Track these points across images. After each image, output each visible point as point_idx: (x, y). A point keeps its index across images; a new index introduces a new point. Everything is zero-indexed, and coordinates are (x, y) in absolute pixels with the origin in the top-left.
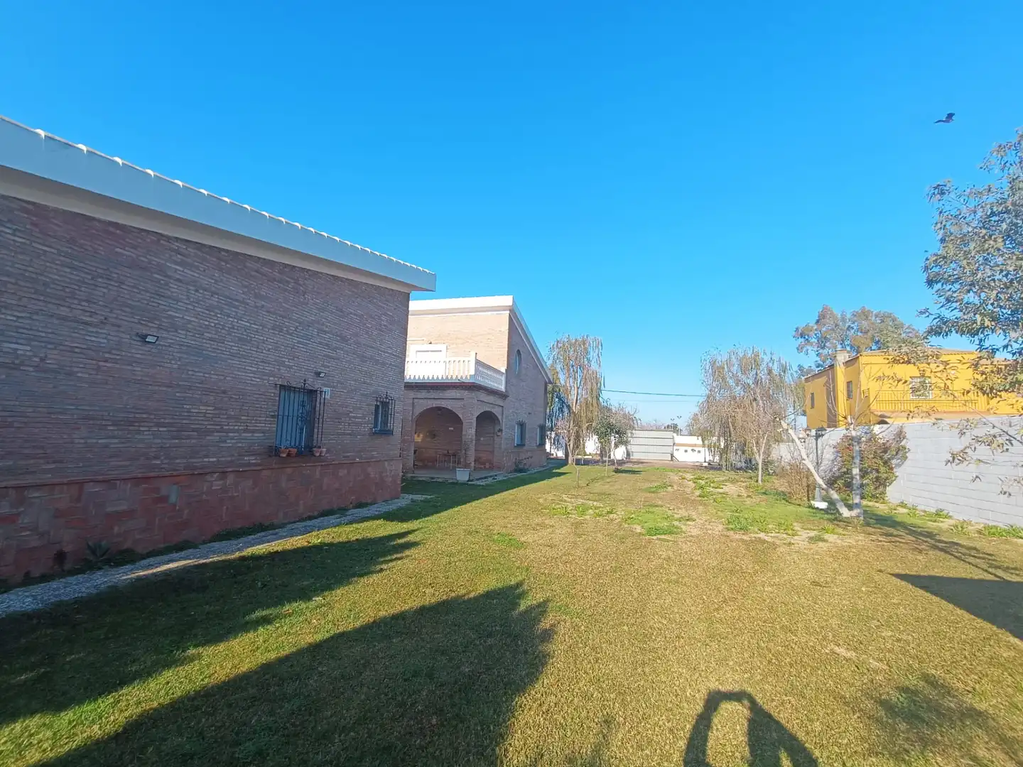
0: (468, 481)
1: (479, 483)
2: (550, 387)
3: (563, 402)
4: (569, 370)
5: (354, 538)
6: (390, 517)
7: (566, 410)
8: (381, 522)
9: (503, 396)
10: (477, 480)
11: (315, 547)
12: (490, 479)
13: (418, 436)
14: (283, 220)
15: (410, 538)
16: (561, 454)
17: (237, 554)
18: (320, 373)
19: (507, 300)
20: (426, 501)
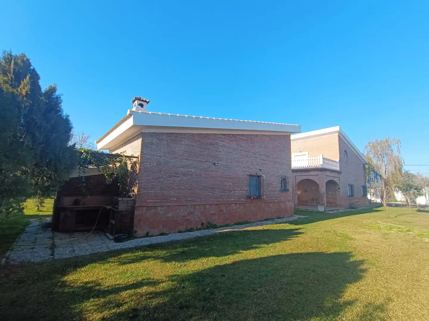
0: (325, 211)
1: (330, 212)
2: (367, 166)
3: (377, 174)
4: (378, 157)
5: (279, 229)
6: (291, 223)
7: (379, 177)
8: (288, 224)
9: (339, 173)
10: (329, 211)
11: (266, 230)
12: (336, 211)
13: (299, 191)
14: (246, 121)
15: (300, 231)
16: (379, 201)
17: (243, 229)
18: (261, 169)
19: (337, 128)
20: (304, 218)
